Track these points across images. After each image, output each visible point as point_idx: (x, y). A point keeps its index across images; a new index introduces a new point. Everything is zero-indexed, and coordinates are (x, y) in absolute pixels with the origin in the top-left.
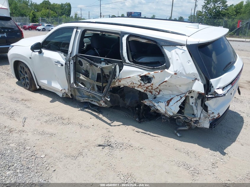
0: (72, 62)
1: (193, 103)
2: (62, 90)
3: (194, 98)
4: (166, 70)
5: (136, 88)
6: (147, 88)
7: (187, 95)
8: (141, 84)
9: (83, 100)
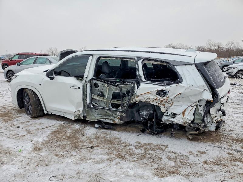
0: (88, 85)
1: (201, 111)
2: (75, 112)
3: (202, 107)
4: (180, 84)
5: (151, 103)
6: (162, 101)
7: (197, 104)
8: (157, 98)
9: (98, 119)
